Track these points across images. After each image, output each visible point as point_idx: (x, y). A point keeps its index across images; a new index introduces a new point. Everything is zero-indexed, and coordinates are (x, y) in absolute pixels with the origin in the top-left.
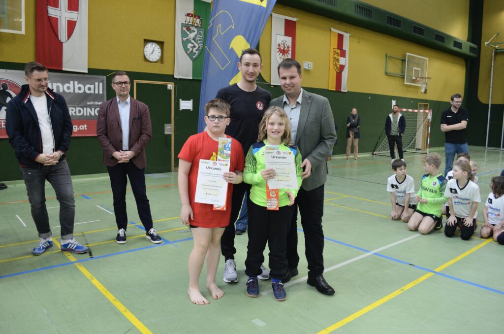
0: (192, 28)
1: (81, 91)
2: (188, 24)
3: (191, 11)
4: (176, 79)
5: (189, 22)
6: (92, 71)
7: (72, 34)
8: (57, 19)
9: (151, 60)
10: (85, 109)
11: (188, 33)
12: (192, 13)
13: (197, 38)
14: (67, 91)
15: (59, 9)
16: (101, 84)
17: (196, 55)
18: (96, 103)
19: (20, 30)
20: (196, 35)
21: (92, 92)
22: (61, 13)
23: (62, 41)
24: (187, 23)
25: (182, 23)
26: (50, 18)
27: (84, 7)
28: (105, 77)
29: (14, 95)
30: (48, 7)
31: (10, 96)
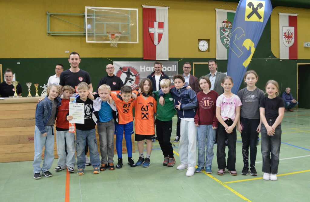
0: (226, 30)
1: (165, 70)
2: (224, 27)
3: (226, 19)
4: (217, 60)
5: (225, 26)
6: (171, 59)
7: (160, 40)
8: (153, 34)
9: (202, 50)
11: (224, 33)
12: (226, 21)
13: (230, 35)
15: (154, 28)
16: (175, 66)
17: (229, 45)
19: (136, 41)
20: (229, 33)
21: (171, 70)
22: (155, 30)
23: (155, 45)
24: (223, 27)
26: (150, 34)
27: (166, 25)
28: (177, 62)
29: (133, 74)
30: (149, 28)
31: (132, 74)
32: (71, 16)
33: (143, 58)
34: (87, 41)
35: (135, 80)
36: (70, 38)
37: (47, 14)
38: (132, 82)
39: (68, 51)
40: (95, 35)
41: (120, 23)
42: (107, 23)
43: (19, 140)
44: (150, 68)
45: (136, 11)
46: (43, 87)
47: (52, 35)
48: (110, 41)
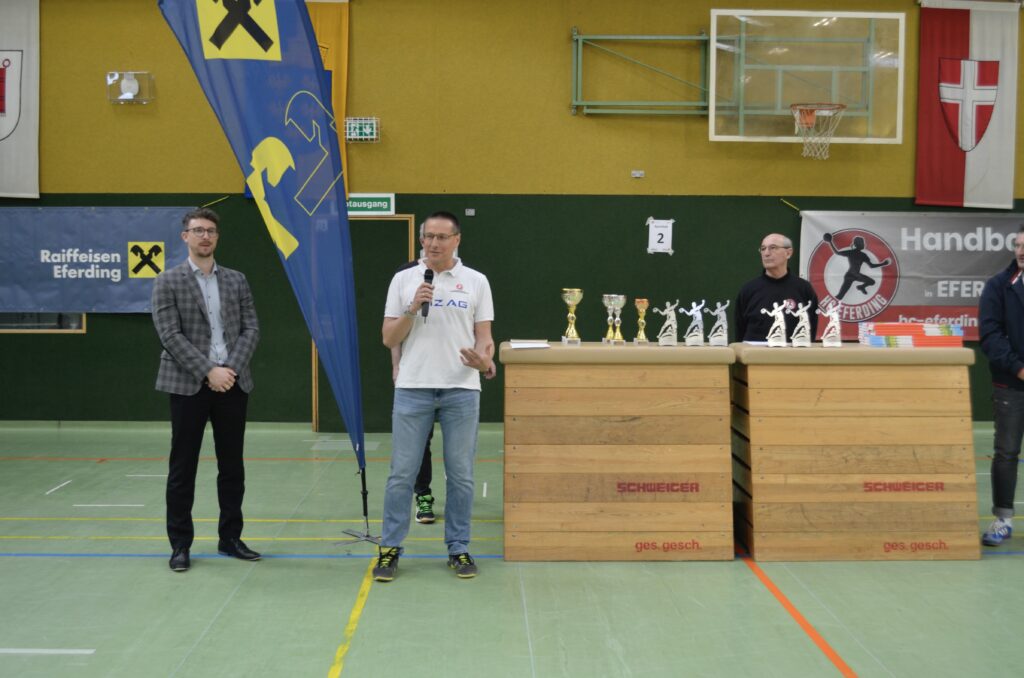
1: (998, 248)
7: (984, 132)
8: (956, 107)
14: (971, 248)
15: (961, 86)
19: (894, 135)
22: (964, 94)
23: (964, 148)
26: (944, 107)
27: (1009, 74)
29: (874, 259)
30: (942, 84)
31: (867, 260)
32: (655, 44)
33: (913, 199)
34: (713, 137)
35: (879, 281)
36: (648, 124)
37: (575, 38)
38: (867, 289)
39: (642, 172)
40: (742, 112)
41: (836, 69)
42: (788, 68)
43: (588, 490)
44: (938, 236)
45: (898, 20)
46: (663, 311)
47: (589, 115)
48: (797, 135)
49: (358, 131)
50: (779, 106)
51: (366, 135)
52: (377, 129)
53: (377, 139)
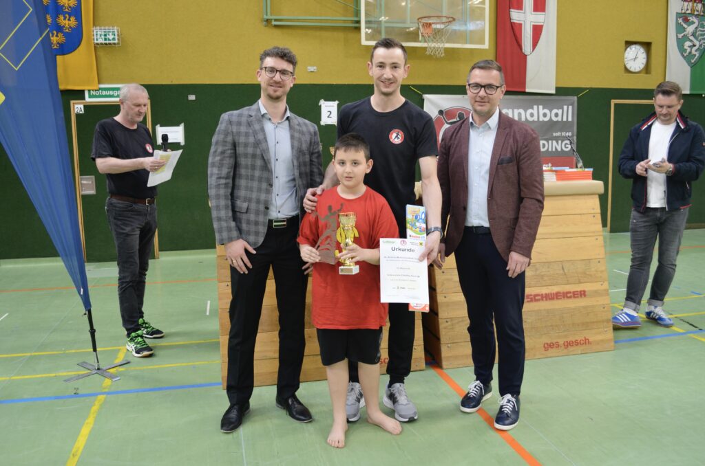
0: (691, 19)
1: (546, 119)
2: (685, 13)
5: (687, 10)
6: (561, 91)
7: (536, 45)
8: (521, 24)
9: (632, 70)
10: (550, 142)
11: (685, 26)
13: (698, 33)
14: (530, 119)
15: (523, 11)
16: (570, 107)
17: (696, 57)
18: (563, 134)
19: (484, 44)
20: (696, 28)
21: (559, 119)
22: (525, 17)
23: (526, 53)
24: (683, 11)
25: (677, 13)
26: (512, 25)
27: (552, 5)
28: (576, 98)
30: (512, 10)
34: (363, 42)
36: (318, 33)
39: (315, 68)
40: (383, 25)
48: (420, 42)
49: (103, 37)
50: (409, 22)
51: (109, 40)
52: (118, 35)
53: (118, 44)
